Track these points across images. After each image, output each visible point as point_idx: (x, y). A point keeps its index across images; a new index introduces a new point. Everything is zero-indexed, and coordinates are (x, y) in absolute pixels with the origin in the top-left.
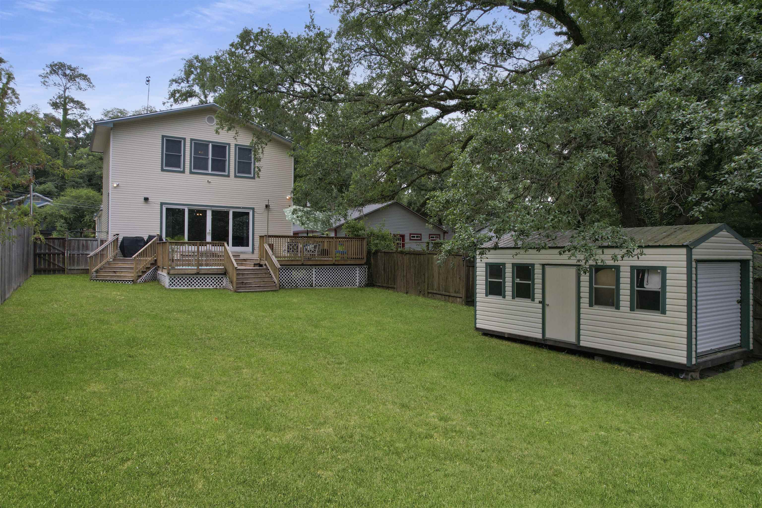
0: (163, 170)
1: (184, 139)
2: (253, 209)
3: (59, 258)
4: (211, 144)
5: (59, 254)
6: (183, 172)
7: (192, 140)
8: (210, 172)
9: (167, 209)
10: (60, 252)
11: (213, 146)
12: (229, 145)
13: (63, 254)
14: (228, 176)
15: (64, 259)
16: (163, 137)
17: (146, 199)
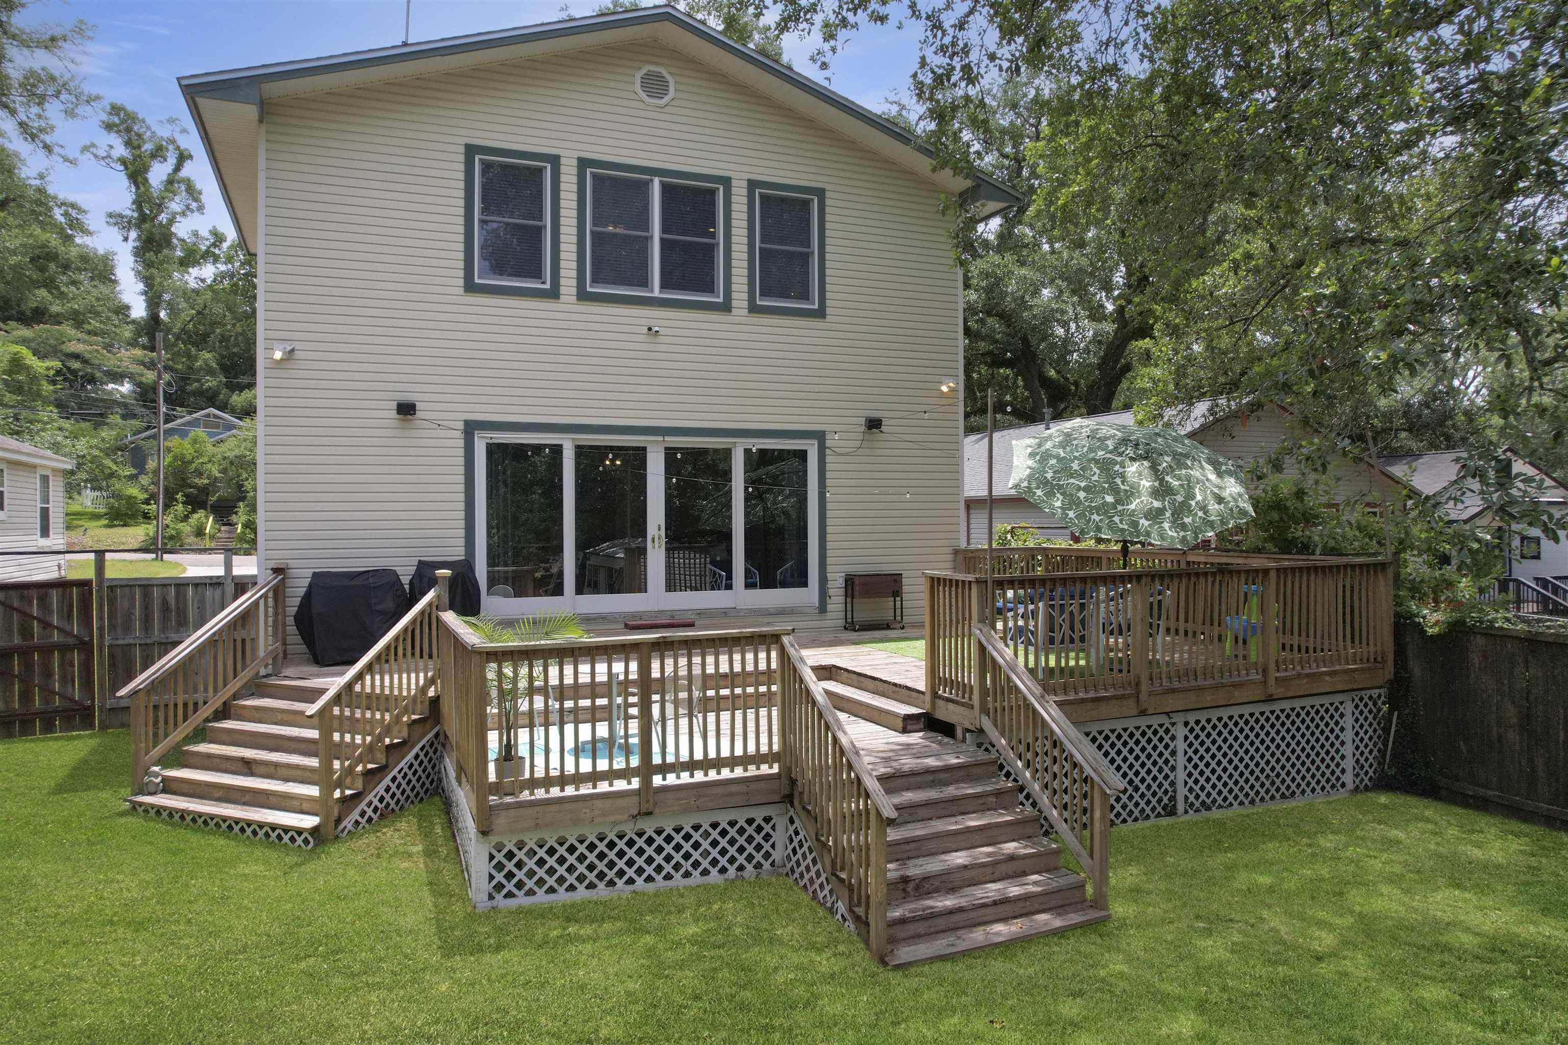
0: (470, 287)
1: (555, 160)
2: (820, 436)
3: (66, 665)
4: (656, 181)
5: (64, 649)
6: (554, 294)
7: (583, 164)
8: (657, 293)
9: (493, 450)
10: (71, 641)
11: (666, 189)
12: (726, 182)
13: (85, 647)
14: (726, 307)
15: (87, 669)
16: (471, 151)
17: (406, 409)
